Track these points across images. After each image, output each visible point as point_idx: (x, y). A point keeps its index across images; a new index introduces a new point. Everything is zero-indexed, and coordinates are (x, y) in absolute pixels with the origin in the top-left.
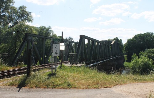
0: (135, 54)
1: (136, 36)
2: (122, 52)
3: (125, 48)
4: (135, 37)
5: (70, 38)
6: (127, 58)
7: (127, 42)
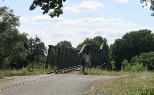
0: (126, 61)
1: (127, 34)
2: (108, 57)
3: (113, 52)
4: (126, 36)
5: (37, 38)
6: (115, 66)
7: (115, 44)
